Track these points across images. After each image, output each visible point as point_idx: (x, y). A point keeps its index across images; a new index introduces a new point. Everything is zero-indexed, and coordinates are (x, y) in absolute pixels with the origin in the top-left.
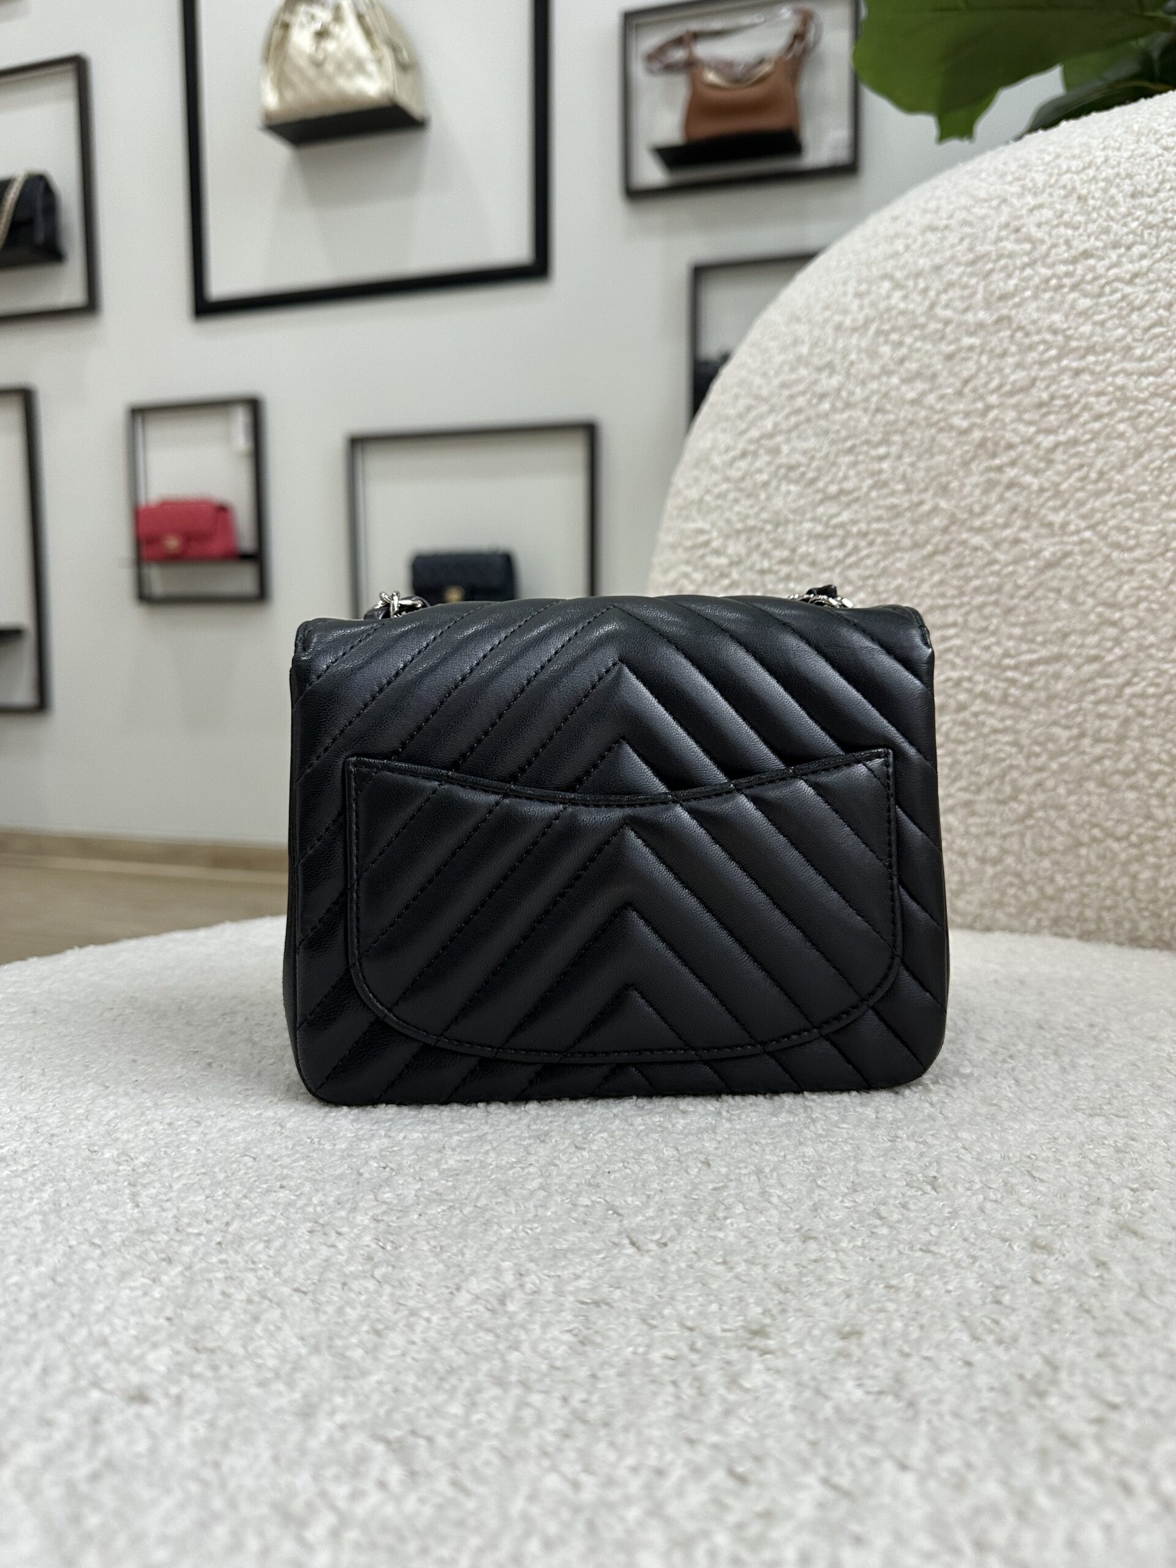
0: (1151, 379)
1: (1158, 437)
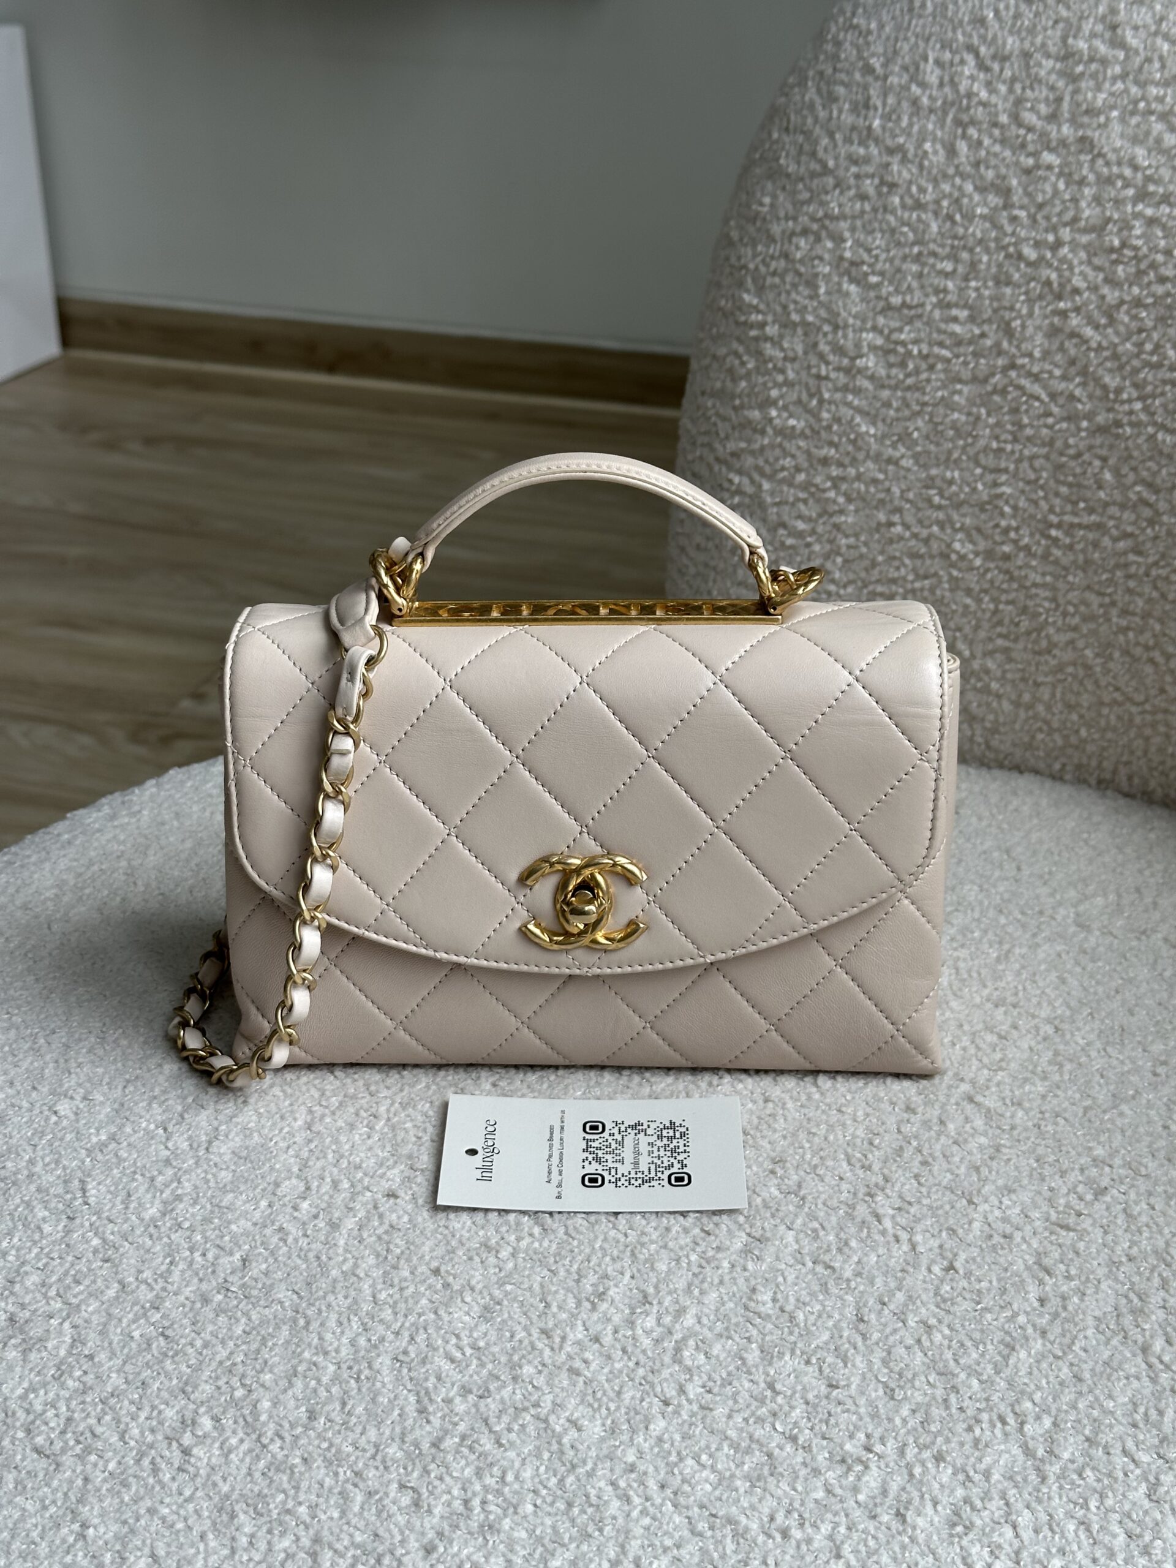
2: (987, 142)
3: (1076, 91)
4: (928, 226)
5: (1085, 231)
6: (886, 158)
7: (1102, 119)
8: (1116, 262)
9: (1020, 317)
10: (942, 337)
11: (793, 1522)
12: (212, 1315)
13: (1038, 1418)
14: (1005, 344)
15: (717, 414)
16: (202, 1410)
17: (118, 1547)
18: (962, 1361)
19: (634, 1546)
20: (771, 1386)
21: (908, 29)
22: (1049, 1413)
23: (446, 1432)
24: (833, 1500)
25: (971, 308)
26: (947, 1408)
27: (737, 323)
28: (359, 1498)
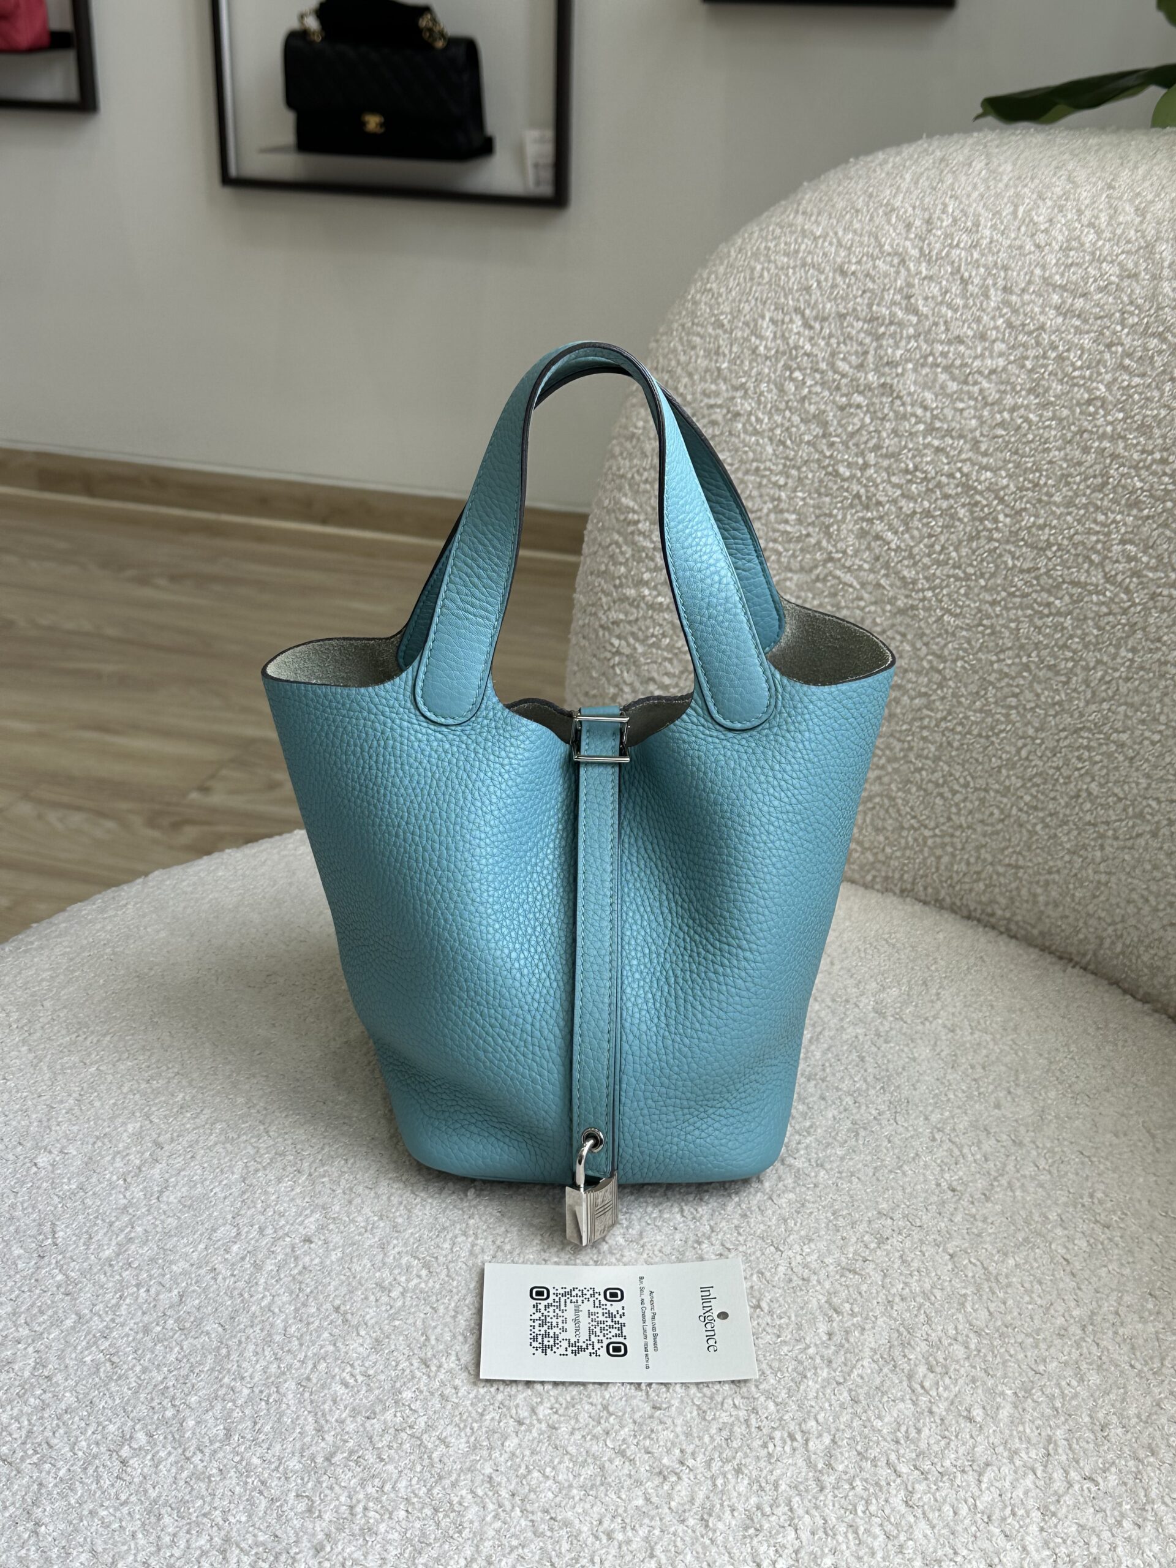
0: (989, 474)
1: (985, 529)
2: (809, 382)
3: (880, 347)
4: (763, 447)
5: (887, 456)
6: (730, 394)
7: (900, 370)
8: (910, 481)
9: (837, 522)
10: (777, 535)
11: (616, 1525)
12: (151, 1345)
13: (820, 1436)
14: (824, 543)
15: (603, 591)
16: (138, 1427)
17: (64, 1543)
18: (761, 1387)
19: (487, 1547)
20: (605, 1408)
21: (749, 294)
22: (829, 1432)
23: (338, 1448)
24: (650, 1507)
25: (799, 514)
26: (748, 1426)
27: (617, 519)
28: (264, 1503)
